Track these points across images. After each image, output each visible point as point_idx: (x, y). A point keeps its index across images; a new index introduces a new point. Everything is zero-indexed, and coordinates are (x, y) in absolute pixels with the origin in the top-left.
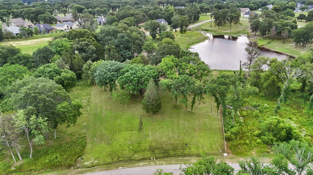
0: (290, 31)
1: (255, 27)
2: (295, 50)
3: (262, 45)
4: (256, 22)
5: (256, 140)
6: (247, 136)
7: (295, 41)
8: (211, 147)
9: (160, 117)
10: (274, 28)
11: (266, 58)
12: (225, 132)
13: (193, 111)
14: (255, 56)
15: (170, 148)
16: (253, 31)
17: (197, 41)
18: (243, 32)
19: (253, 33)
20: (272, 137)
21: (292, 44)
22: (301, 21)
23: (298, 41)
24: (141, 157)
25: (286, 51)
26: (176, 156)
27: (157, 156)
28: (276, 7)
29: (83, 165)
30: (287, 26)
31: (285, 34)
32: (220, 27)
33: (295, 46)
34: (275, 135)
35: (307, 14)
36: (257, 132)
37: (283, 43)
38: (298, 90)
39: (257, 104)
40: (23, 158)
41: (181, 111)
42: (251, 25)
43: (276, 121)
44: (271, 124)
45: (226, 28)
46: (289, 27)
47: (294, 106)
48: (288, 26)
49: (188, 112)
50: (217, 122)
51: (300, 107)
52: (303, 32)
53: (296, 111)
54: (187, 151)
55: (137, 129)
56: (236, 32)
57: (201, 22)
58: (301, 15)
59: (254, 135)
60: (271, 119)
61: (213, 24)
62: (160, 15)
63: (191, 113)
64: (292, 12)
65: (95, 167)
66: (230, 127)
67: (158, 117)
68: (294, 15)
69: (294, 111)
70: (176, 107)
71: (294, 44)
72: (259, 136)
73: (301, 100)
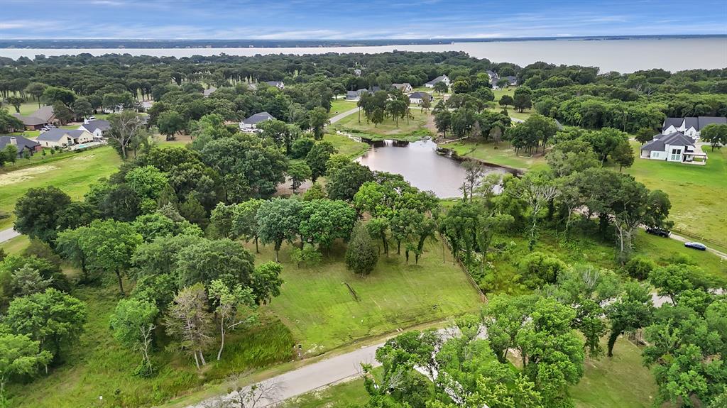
0: (503, 130)
1: (444, 123)
2: (517, 159)
3: (465, 155)
4: (444, 114)
5: (519, 286)
6: (505, 284)
7: (514, 145)
8: (467, 304)
9: (374, 278)
10: (477, 124)
11: (497, 176)
12: (477, 283)
13: (419, 264)
14: (478, 174)
15: (415, 315)
16: (440, 131)
17: (354, 154)
18: (422, 134)
19: (440, 134)
20: (538, 279)
21: (509, 150)
22: (522, 112)
23: (518, 145)
24: (382, 332)
25: (505, 161)
26: (428, 323)
27: (403, 325)
28: (461, 84)
29: (307, 354)
30: (496, 120)
31: (496, 133)
32: (379, 124)
33: (515, 153)
34: (541, 276)
35: (513, 94)
36: (516, 277)
37: (495, 148)
38: (545, 219)
39: (502, 243)
40: (207, 361)
41: (399, 266)
42: (437, 120)
43: (539, 257)
44: (532, 262)
45: (389, 126)
46: (498, 122)
47: (547, 240)
48: (498, 120)
49: (411, 266)
50: (457, 274)
51: (554, 241)
52: (524, 130)
53: (551, 246)
54: (439, 314)
55: (351, 299)
56: (408, 133)
57: (335, 115)
58: (504, 97)
59: (513, 282)
60: (526, 260)
61: (363, 119)
62: (256, 104)
63: (416, 267)
64: (489, 92)
65: (326, 353)
66: (479, 276)
67: (371, 279)
68: (494, 98)
69: (548, 247)
70: (389, 262)
71: (511, 150)
72: (521, 281)
73: (553, 232)
